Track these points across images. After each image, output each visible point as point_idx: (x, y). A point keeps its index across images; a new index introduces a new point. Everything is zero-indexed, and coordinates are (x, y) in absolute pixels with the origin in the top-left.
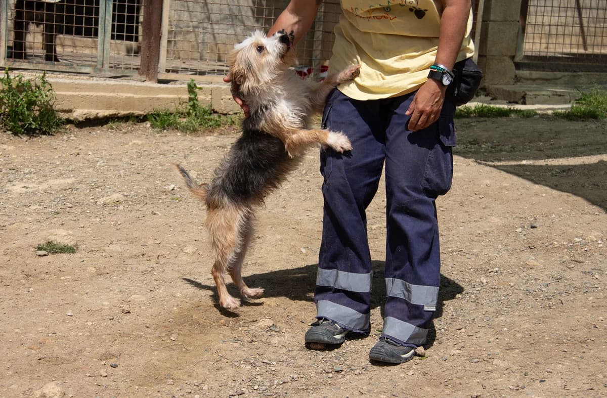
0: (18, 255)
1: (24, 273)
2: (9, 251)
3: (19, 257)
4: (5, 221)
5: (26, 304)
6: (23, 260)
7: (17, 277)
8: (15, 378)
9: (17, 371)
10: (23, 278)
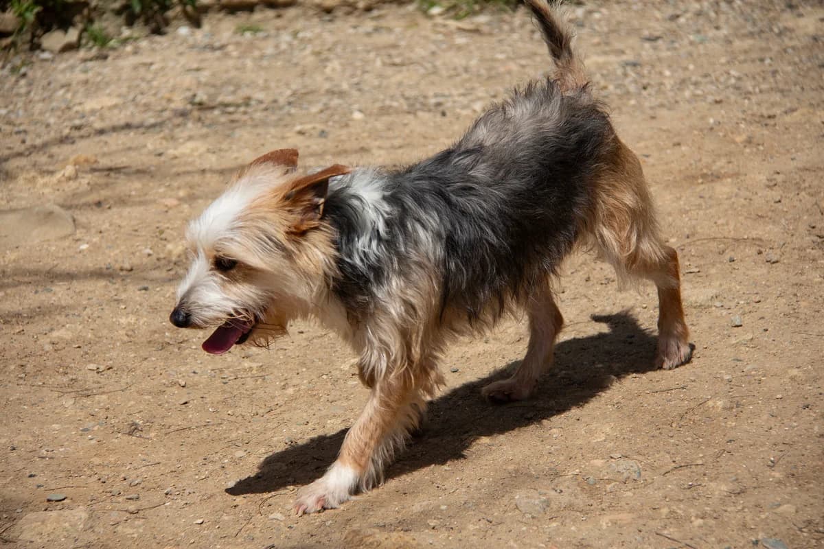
0: (803, 186)
1: (816, 231)
2: (779, 178)
3: (803, 193)
4: (773, 105)
5: (817, 307)
6: (814, 200)
7: (797, 242)
8: (789, 489)
9: (794, 471)
10: (813, 245)
